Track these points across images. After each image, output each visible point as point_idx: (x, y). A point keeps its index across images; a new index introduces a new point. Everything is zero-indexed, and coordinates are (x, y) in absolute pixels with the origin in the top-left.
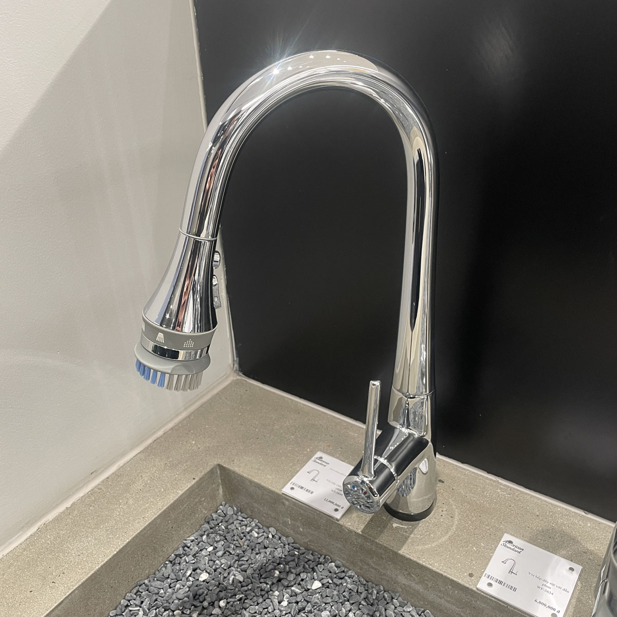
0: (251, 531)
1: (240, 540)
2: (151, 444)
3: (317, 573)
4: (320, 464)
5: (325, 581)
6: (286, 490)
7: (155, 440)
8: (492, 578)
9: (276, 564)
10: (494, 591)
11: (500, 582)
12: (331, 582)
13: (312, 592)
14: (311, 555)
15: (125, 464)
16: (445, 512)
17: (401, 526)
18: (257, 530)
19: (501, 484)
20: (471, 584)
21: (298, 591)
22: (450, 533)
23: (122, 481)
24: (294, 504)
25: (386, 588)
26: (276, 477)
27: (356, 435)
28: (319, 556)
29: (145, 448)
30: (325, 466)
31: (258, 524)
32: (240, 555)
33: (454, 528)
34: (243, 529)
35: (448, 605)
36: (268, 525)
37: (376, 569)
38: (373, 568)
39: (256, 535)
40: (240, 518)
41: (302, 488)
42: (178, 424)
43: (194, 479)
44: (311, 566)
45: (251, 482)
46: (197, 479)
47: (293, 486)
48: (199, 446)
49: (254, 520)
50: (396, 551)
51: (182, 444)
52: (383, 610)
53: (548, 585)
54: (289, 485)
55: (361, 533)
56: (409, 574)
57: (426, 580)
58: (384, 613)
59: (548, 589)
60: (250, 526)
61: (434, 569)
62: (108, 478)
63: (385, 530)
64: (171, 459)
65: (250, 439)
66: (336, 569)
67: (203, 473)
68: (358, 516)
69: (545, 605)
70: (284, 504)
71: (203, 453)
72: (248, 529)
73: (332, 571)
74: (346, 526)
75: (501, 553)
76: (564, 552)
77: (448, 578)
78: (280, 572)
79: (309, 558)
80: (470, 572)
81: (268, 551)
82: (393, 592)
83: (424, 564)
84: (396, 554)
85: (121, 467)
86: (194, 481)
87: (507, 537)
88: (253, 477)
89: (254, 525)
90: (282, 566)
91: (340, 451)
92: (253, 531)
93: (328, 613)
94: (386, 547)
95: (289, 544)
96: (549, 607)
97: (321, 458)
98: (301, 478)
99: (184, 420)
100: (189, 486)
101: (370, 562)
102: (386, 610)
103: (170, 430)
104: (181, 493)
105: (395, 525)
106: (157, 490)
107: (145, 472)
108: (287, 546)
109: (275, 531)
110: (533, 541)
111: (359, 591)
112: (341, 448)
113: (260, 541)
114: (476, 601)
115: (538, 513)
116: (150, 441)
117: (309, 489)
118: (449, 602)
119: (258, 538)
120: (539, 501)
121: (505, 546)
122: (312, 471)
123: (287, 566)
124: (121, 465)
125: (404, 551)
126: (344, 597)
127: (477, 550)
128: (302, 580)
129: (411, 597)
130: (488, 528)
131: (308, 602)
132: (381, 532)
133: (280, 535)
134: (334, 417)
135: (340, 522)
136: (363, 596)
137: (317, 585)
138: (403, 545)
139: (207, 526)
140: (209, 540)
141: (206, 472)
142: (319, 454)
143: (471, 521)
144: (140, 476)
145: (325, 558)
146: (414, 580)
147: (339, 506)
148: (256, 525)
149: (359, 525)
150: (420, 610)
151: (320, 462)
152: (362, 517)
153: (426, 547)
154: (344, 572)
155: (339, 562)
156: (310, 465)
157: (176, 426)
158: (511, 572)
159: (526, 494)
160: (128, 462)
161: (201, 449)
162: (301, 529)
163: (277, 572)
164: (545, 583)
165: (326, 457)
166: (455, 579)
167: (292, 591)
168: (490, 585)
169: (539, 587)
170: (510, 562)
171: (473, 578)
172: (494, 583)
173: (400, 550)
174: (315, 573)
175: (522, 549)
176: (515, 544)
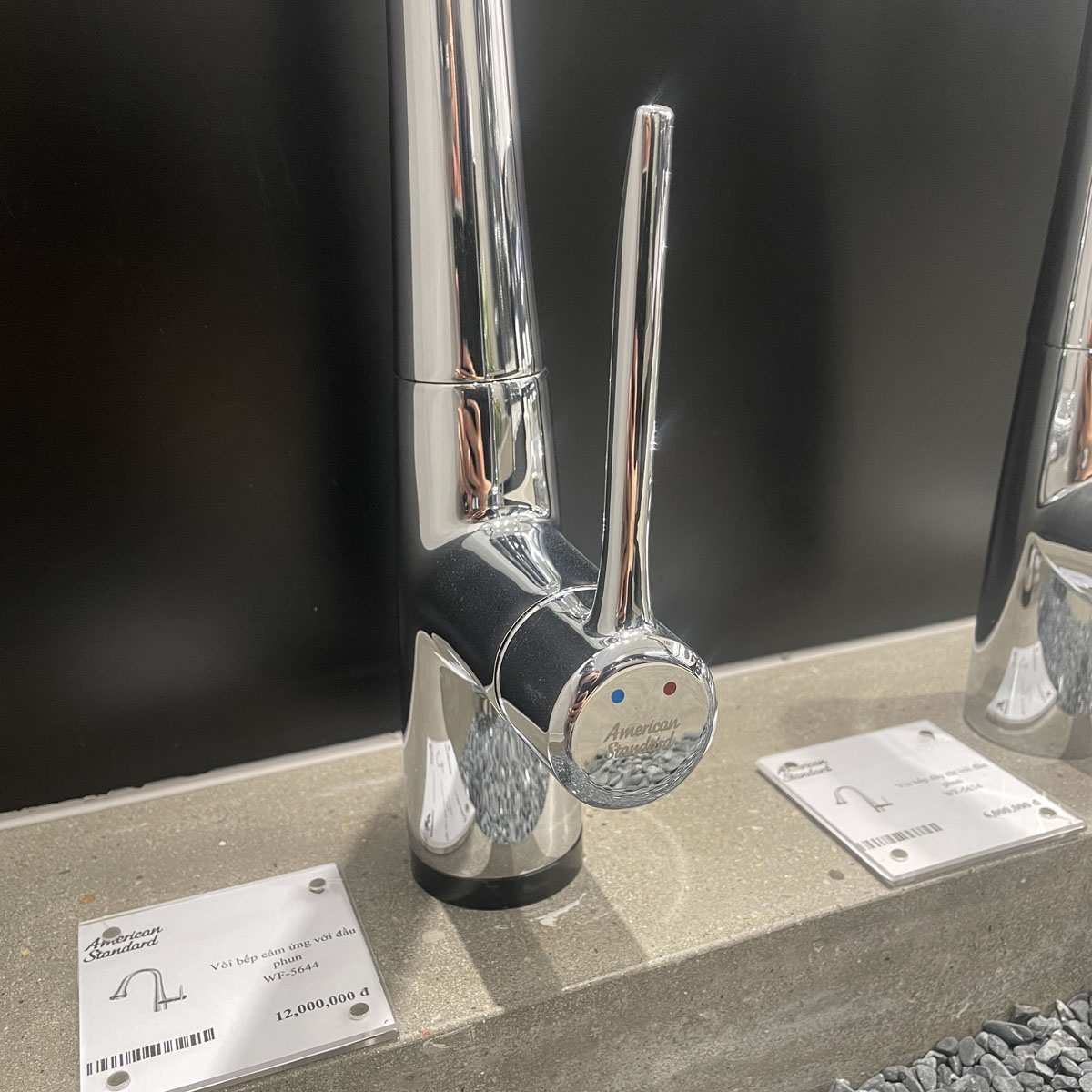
4: (130, 948)
8: (881, 841)
17: (566, 910)
22: (672, 840)
30: (153, 942)
33: (660, 825)
35: (816, 1023)
41: (152, 1051)
53: (949, 779)
54: (92, 1081)
55: (499, 1010)
57: (747, 992)
59: (962, 785)
61: (767, 927)
63: (546, 950)
68: (429, 980)
69: (1005, 811)
74: (433, 1029)
80: (827, 871)
83: (733, 936)
87: (769, 763)
91: (143, 885)
96: (1016, 808)
97: (112, 933)
98: (111, 1027)
105: (549, 920)
112: (140, 878)
114: (890, 933)
117: (183, 1034)
121: (795, 777)
122: (124, 984)
125: (657, 953)
127: (764, 826)
135: (405, 1037)
138: (633, 940)
142: (89, 932)
146: (709, 1028)
147: (351, 996)
149: (462, 996)
151: (122, 945)
152: (442, 973)
153: (679, 901)
158: (877, 807)
164: (942, 781)
165: (129, 921)
168: (899, 854)
169: (949, 794)
170: (844, 794)
171: (848, 877)
172: (900, 845)
173: (644, 960)
175: (821, 763)
176: (800, 763)
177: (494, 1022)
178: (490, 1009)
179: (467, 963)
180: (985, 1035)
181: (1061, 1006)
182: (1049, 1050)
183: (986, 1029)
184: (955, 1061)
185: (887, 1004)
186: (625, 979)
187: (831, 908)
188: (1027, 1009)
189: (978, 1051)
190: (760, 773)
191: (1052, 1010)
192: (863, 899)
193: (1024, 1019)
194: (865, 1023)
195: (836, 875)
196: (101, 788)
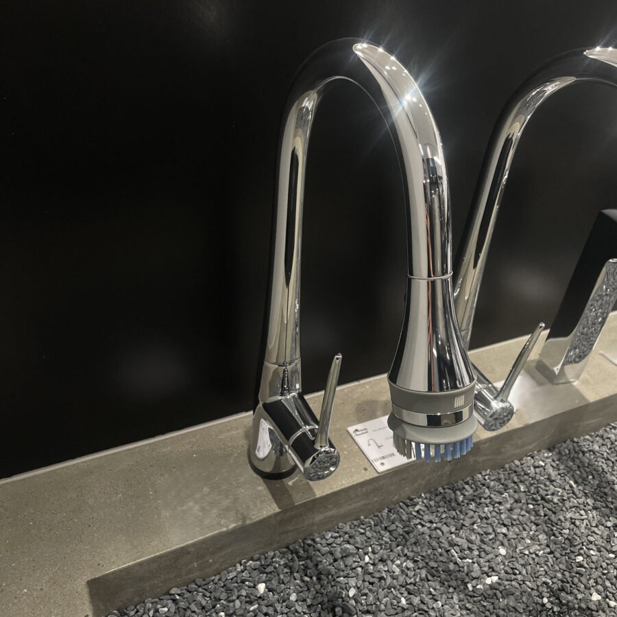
3: (249, 581)
5: (263, 579)
8: (378, 459)
11: (383, 458)
12: (265, 575)
13: (265, 597)
14: (230, 574)
17: (295, 480)
18: (159, 606)
20: (372, 474)
21: (254, 607)
27: (169, 448)
28: (235, 568)
31: (153, 600)
35: (357, 505)
36: (166, 591)
39: (166, 609)
44: (239, 581)
49: (146, 601)
51: (13, 604)
55: (280, 510)
56: (326, 508)
57: (340, 500)
60: (149, 610)
61: (347, 486)
63: (290, 493)
65: (83, 533)
68: (261, 502)
71: (54, 589)
73: (257, 567)
77: (358, 484)
79: (231, 577)
80: (363, 468)
82: (310, 535)
87: (351, 429)
89: (150, 605)
90: (218, 606)
91: (177, 470)
92: (160, 610)
93: (295, 594)
94: (304, 503)
95: (199, 587)
101: (289, 528)
105: (290, 483)
108: (200, 589)
109: (177, 589)
112: (174, 467)
113: (173, 610)
114: (378, 483)
118: (357, 502)
119: (169, 610)
123: (222, 601)
125: (318, 494)
126: (287, 573)
128: (246, 597)
131: (272, 605)
133: (185, 587)
136: (296, 559)
137: (261, 587)
138: (312, 490)
141: (88, 598)
145: (241, 565)
146: (330, 509)
148: (152, 603)
149: (271, 506)
150: (335, 530)
152: (265, 500)
154: (266, 558)
155: (256, 556)
158: (379, 447)
162: (210, 561)
163: (223, 614)
167: (253, 611)
168: (382, 464)
170: (371, 442)
171: (369, 470)
172: (383, 461)
173: (315, 495)
174: (247, 583)
175: (366, 429)
176: (359, 429)
177: (279, 513)
178: (278, 510)
179: (270, 497)
180: (401, 504)
181: (423, 495)
182: (417, 508)
183: (402, 502)
184: (392, 511)
185: (375, 499)
186: (310, 501)
187: (363, 480)
188: (413, 497)
189: (399, 508)
190: (347, 431)
191: (420, 497)
192: (371, 477)
193: (412, 500)
194: (370, 504)
195: (366, 469)
196: (153, 436)
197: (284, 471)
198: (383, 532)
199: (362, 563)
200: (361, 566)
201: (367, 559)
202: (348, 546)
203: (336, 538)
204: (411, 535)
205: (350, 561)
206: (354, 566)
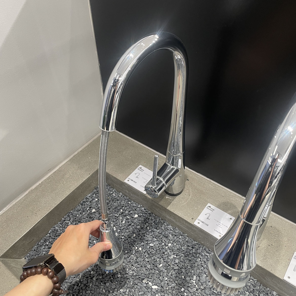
0: (113, 193)
1: (108, 197)
2: (72, 158)
3: (137, 211)
4: (141, 170)
5: (139, 215)
6: (126, 181)
7: (74, 156)
8: (200, 221)
9: (121, 207)
10: (200, 226)
11: (203, 222)
12: (142, 215)
13: (134, 219)
15: (62, 166)
16: (187, 193)
17: (169, 198)
18: (115, 193)
19: (212, 182)
20: (192, 222)
21: (129, 218)
22: (187, 202)
23: (61, 173)
24: (129, 186)
25: (162, 219)
26: (122, 175)
28: (138, 205)
29: (70, 159)
30: (142, 171)
31: (116, 191)
32: (108, 203)
33: (189, 199)
34: (109, 192)
35: (184, 228)
36: (119, 191)
37: (158, 212)
38: (157, 211)
39: (114, 195)
40: (109, 188)
41: (132, 180)
42: (84, 149)
43: (90, 174)
44: (135, 209)
45: (112, 176)
46: (91, 174)
47: (129, 180)
48: (92, 160)
49: (114, 189)
50: (166, 208)
51: (85, 158)
52: (160, 226)
53: (221, 224)
54: (127, 179)
56: (170, 216)
57: (176, 219)
58: (160, 228)
59: (220, 226)
60: (112, 191)
61: (179, 215)
62: (55, 172)
63: (163, 199)
64: (80, 165)
65: (113, 158)
66: (144, 210)
67: (93, 172)
69: (217, 232)
70: (125, 186)
71: (93, 163)
72: (112, 192)
73: (142, 211)
75: (206, 211)
76: (230, 212)
77: (184, 219)
78: (123, 210)
79: (134, 205)
80: (192, 218)
81: (119, 201)
82: (165, 220)
83: (176, 213)
84: (166, 209)
85: (61, 167)
86: (90, 175)
87: (209, 205)
88: (113, 174)
89: (114, 191)
90: (124, 208)
91: (149, 165)
93: (140, 227)
94: (162, 206)
96: (219, 233)
97: (141, 168)
98: (132, 176)
99: (86, 147)
100: (88, 177)
101: (157, 210)
102: (161, 226)
103: (80, 152)
104: (84, 180)
105: (167, 197)
106: (75, 178)
107: (70, 170)
108: (126, 200)
109: (122, 194)
110: (219, 207)
111: (152, 219)
113: (116, 197)
114: (193, 228)
115: (223, 195)
116: (72, 156)
117: (135, 181)
118: (184, 226)
119: (115, 196)
120: (225, 190)
121: (208, 208)
122: (137, 173)
123: (126, 208)
124: (60, 166)
125: (169, 208)
126: (146, 221)
127: (197, 209)
128: (131, 214)
129: (170, 223)
130: (202, 200)
131: (132, 222)
132: (161, 200)
133: (124, 195)
134: (148, 149)
135: (146, 195)
136: (153, 221)
137: (136, 216)
138: (169, 205)
139: (95, 190)
140: (96, 196)
141: (95, 171)
142: (140, 166)
143: (196, 197)
144: (68, 171)
146: (172, 218)
148: (115, 191)
150: (174, 228)
151: (140, 170)
154: (147, 211)
155: (145, 208)
156: (137, 171)
157: (82, 150)
158: (208, 218)
159: (221, 187)
160: (63, 165)
161: (93, 161)
162: (132, 195)
163: (122, 210)
164: (219, 223)
165: (143, 168)
166: (186, 220)
167: (127, 218)
168: (199, 223)
169: (217, 225)
170: (208, 214)
171: (193, 220)
172: (201, 223)
173: (167, 207)
174: (136, 211)
175: (214, 210)
192: (190, 222)
197: (169, 192)
198: (186, 246)
199: (167, 244)
200: (165, 244)
201: (170, 245)
202: (170, 236)
203: (171, 230)
204: (193, 258)
205: (164, 239)
206: (163, 241)
